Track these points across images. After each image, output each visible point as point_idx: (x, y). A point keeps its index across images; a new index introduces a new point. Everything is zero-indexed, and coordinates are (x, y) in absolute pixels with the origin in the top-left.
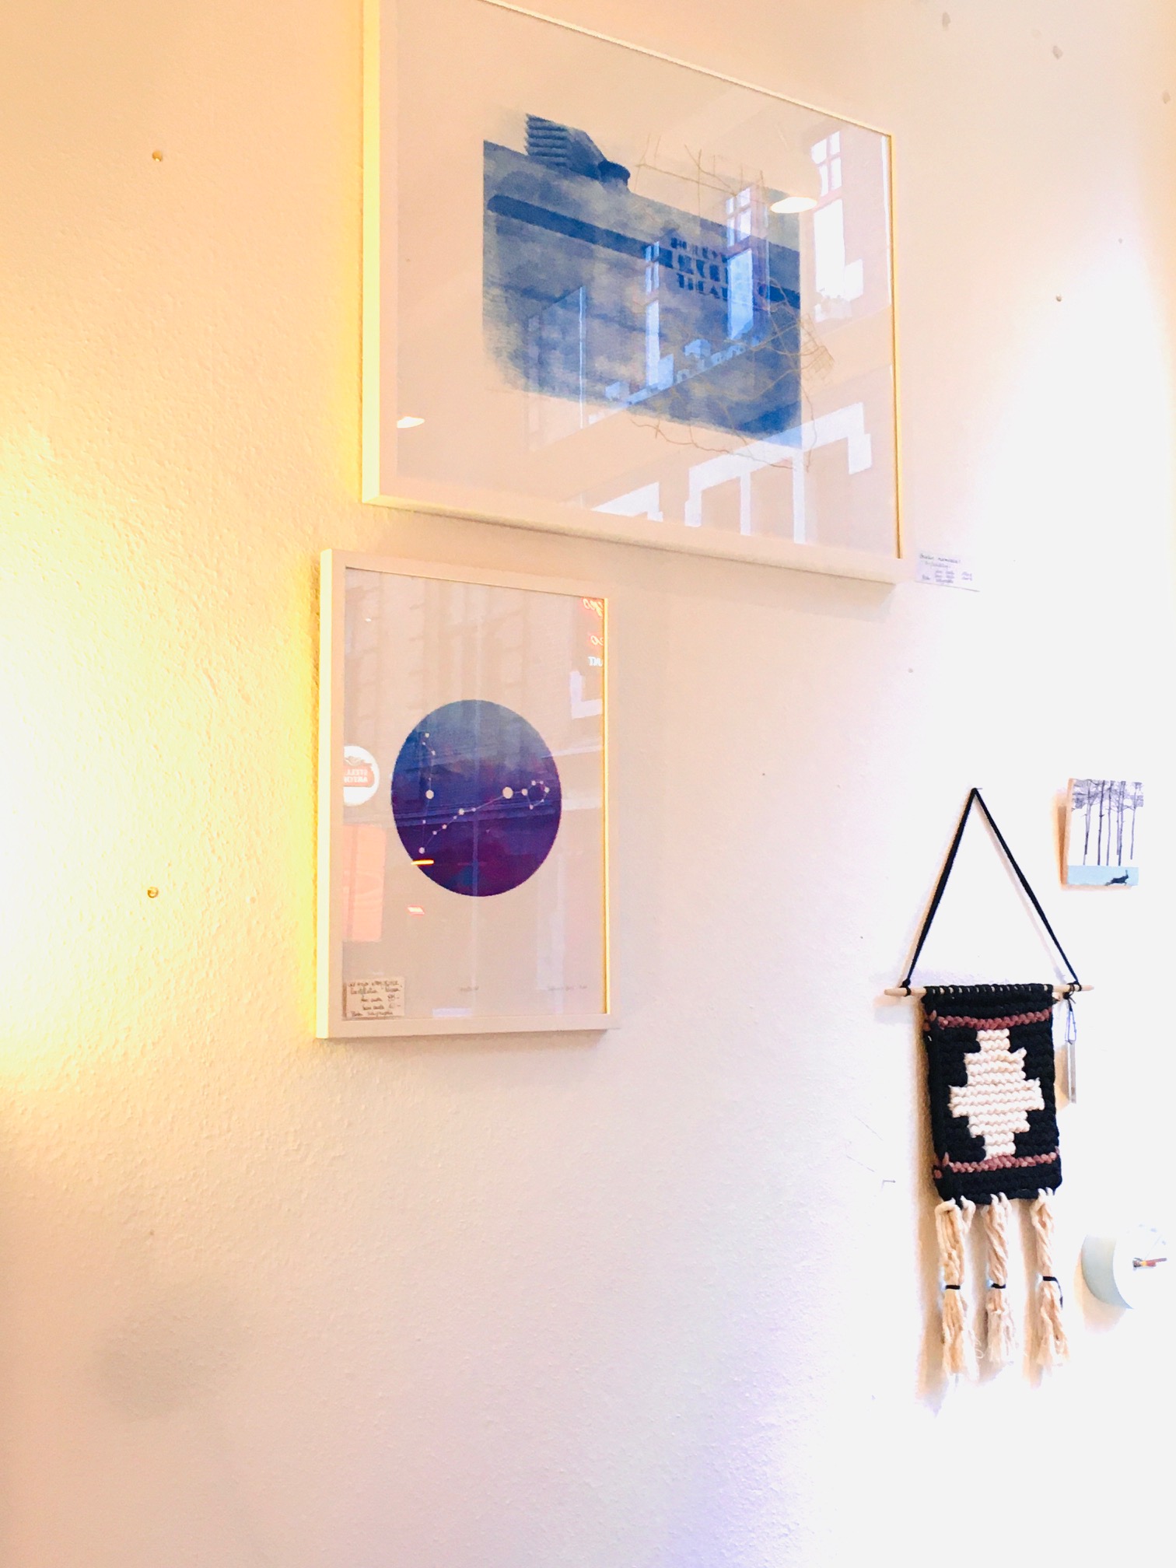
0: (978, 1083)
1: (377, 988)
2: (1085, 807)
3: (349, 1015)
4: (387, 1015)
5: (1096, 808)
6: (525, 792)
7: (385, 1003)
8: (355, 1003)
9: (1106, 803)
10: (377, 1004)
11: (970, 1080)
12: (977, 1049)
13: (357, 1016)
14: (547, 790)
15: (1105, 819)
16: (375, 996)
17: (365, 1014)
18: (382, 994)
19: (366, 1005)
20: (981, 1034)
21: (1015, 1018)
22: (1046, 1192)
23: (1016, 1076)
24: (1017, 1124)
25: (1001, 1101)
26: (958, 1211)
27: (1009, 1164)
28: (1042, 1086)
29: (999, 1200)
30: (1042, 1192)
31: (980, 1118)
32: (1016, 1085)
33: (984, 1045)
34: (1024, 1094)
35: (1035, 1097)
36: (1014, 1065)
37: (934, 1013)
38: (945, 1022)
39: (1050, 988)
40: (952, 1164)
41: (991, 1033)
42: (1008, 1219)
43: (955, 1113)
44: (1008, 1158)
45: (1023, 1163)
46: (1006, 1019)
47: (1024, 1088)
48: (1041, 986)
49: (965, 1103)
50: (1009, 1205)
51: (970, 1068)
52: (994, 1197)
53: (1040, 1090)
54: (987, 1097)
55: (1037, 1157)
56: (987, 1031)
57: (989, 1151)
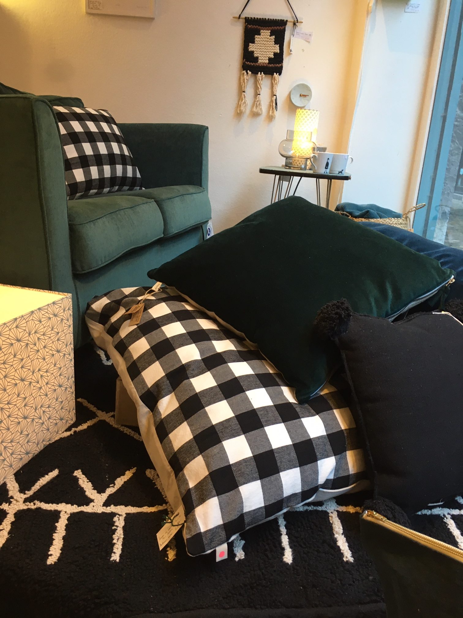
0: (259, 43)
3: (90, 8)
4: (99, 9)
7: (98, 6)
8: (91, 6)
10: (96, 6)
11: (256, 42)
12: (260, 34)
13: (92, 8)
16: (95, 4)
17: (94, 8)
18: (97, 4)
19: (94, 6)
20: (262, 31)
21: (273, 27)
22: (276, 74)
23: (271, 43)
24: (270, 55)
25: (266, 49)
26: (245, 73)
27: (265, 65)
28: (279, 47)
29: (261, 74)
30: (275, 74)
31: (258, 52)
32: (271, 45)
33: (262, 34)
34: (273, 48)
35: (277, 49)
36: (271, 40)
37: (247, 24)
38: (250, 26)
39: (287, 21)
40: (246, 62)
41: (265, 31)
42: (263, 79)
43: (250, 50)
44: (265, 63)
45: (270, 66)
46: (270, 28)
47: (273, 46)
48: (284, 20)
49: (253, 48)
50: (264, 76)
51: (256, 39)
52: (259, 73)
53: (279, 48)
54: (261, 47)
55: (275, 65)
56: (263, 30)
57: (260, 61)
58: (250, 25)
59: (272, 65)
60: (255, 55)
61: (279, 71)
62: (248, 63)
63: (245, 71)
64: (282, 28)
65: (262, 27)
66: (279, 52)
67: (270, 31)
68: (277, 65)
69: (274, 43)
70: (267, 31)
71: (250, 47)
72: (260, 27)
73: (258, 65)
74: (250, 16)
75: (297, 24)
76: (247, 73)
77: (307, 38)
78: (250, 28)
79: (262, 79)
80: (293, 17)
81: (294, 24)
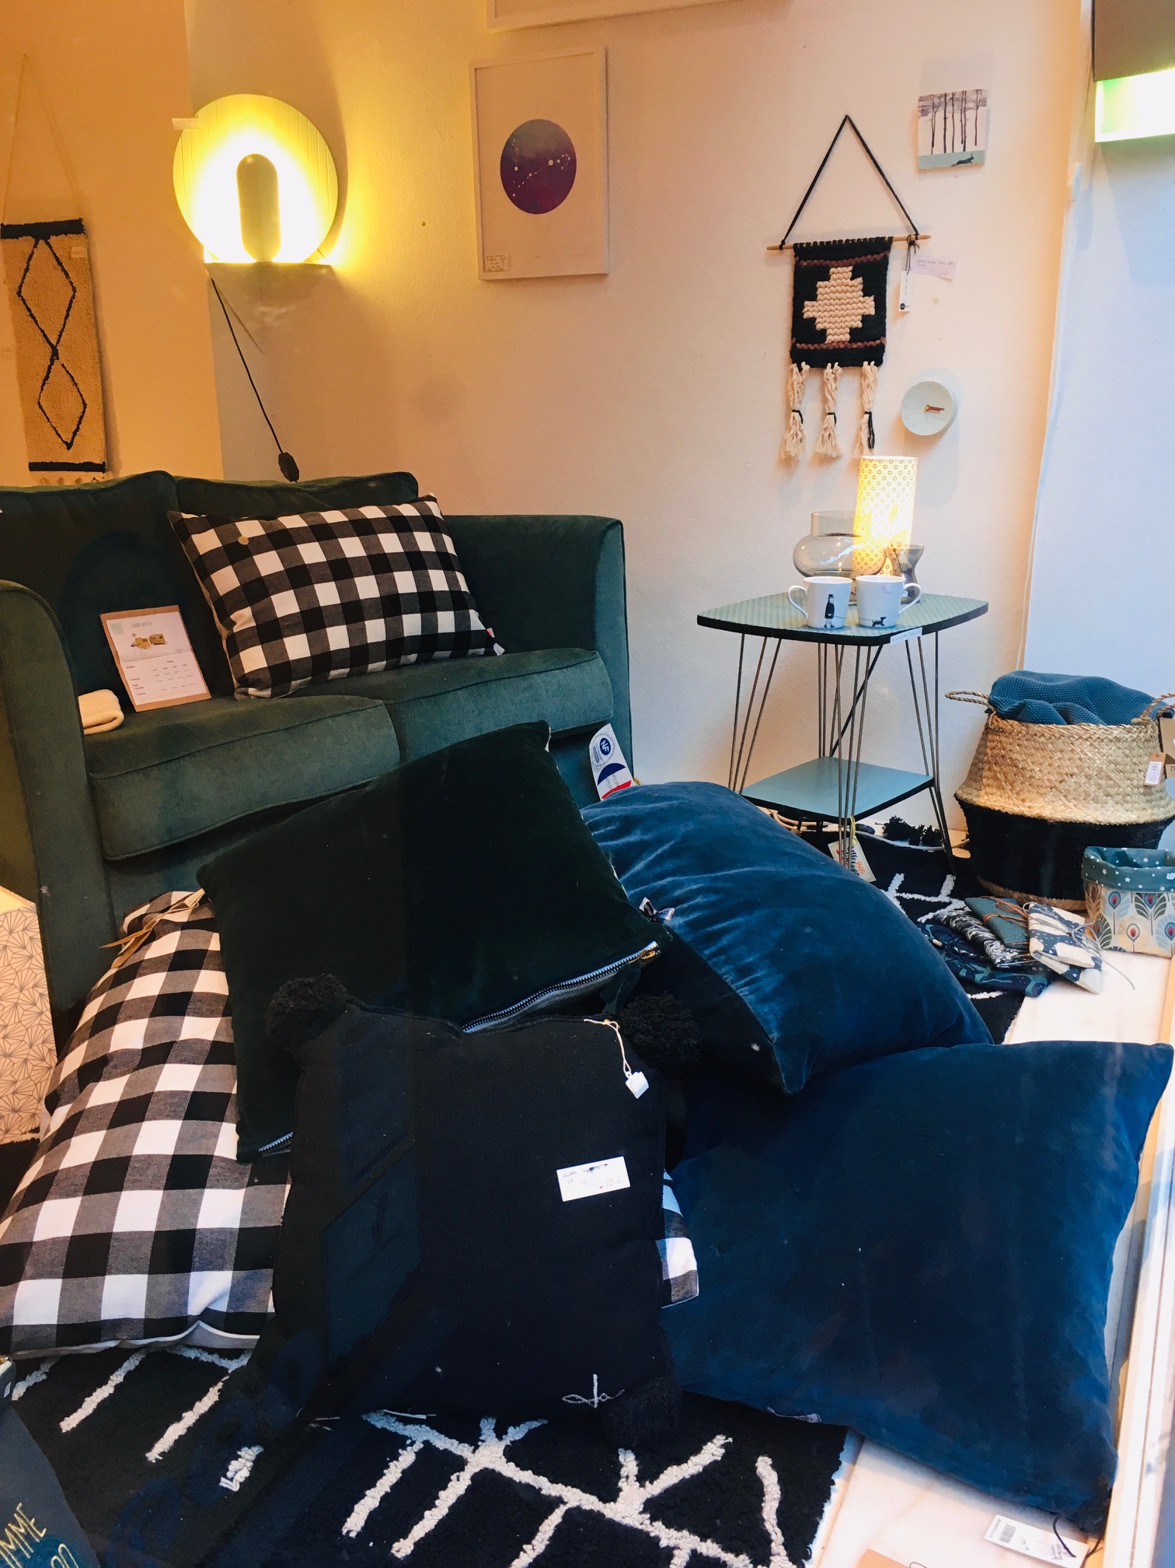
0: (826, 299)
1: (497, 258)
2: (930, 116)
3: (487, 269)
4: (502, 270)
5: (940, 115)
6: (559, 161)
7: (502, 265)
8: (488, 265)
9: (949, 108)
10: (497, 265)
11: (819, 297)
12: (827, 278)
13: (490, 271)
14: (569, 158)
15: (949, 121)
16: (496, 262)
17: (493, 269)
18: (498, 260)
19: (493, 265)
21: (857, 259)
22: (869, 364)
23: (854, 294)
24: (852, 323)
25: (842, 309)
26: (796, 369)
27: (842, 346)
28: (875, 300)
29: (832, 367)
30: (866, 363)
31: (824, 319)
32: (854, 300)
33: (833, 276)
34: (860, 305)
35: (869, 306)
36: (853, 288)
37: (798, 258)
38: (805, 264)
39: (891, 239)
40: (798, 345)
41: (839, 269)
42: (838, 377)
43: (805, 316)
44: (843, 342)
45: (855, 346)
46: (851, 260)
47: (860, 302)
48: (884, 238)
49: (814, 311)
50: (840, 369)
51: (820, 290)
52: (829, 365)
53: (873, 303)
54: (831, 307)
55: (866, 343)
56: (836, 268)
57: (830, 338)
58: (805, 261)
59: (860, 344)
60: (819, 326)
61: (876, 356)
62: (803, 345)
63: (795, 364)
64: (878, 257)
65: (834, 262)
66: (872, 312)
67: (851, 268)
68: (872, 343)
69: (861, 293)
70: (845, 269)
71: (805, 309)
72: (828, 262)
73: (824, 347)
74: (804, 240)
75: (918, 242)
76: (800, 369)
77: (945, 271)
78: (805, 267)
79: (835, 379)
80: (907, 228)
81: (911, 243)
